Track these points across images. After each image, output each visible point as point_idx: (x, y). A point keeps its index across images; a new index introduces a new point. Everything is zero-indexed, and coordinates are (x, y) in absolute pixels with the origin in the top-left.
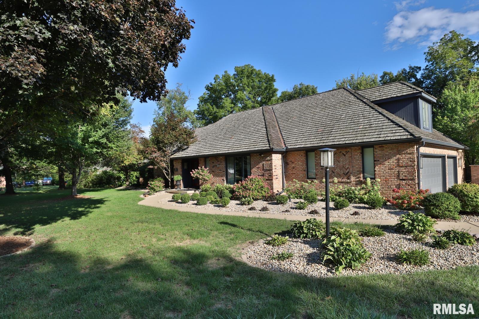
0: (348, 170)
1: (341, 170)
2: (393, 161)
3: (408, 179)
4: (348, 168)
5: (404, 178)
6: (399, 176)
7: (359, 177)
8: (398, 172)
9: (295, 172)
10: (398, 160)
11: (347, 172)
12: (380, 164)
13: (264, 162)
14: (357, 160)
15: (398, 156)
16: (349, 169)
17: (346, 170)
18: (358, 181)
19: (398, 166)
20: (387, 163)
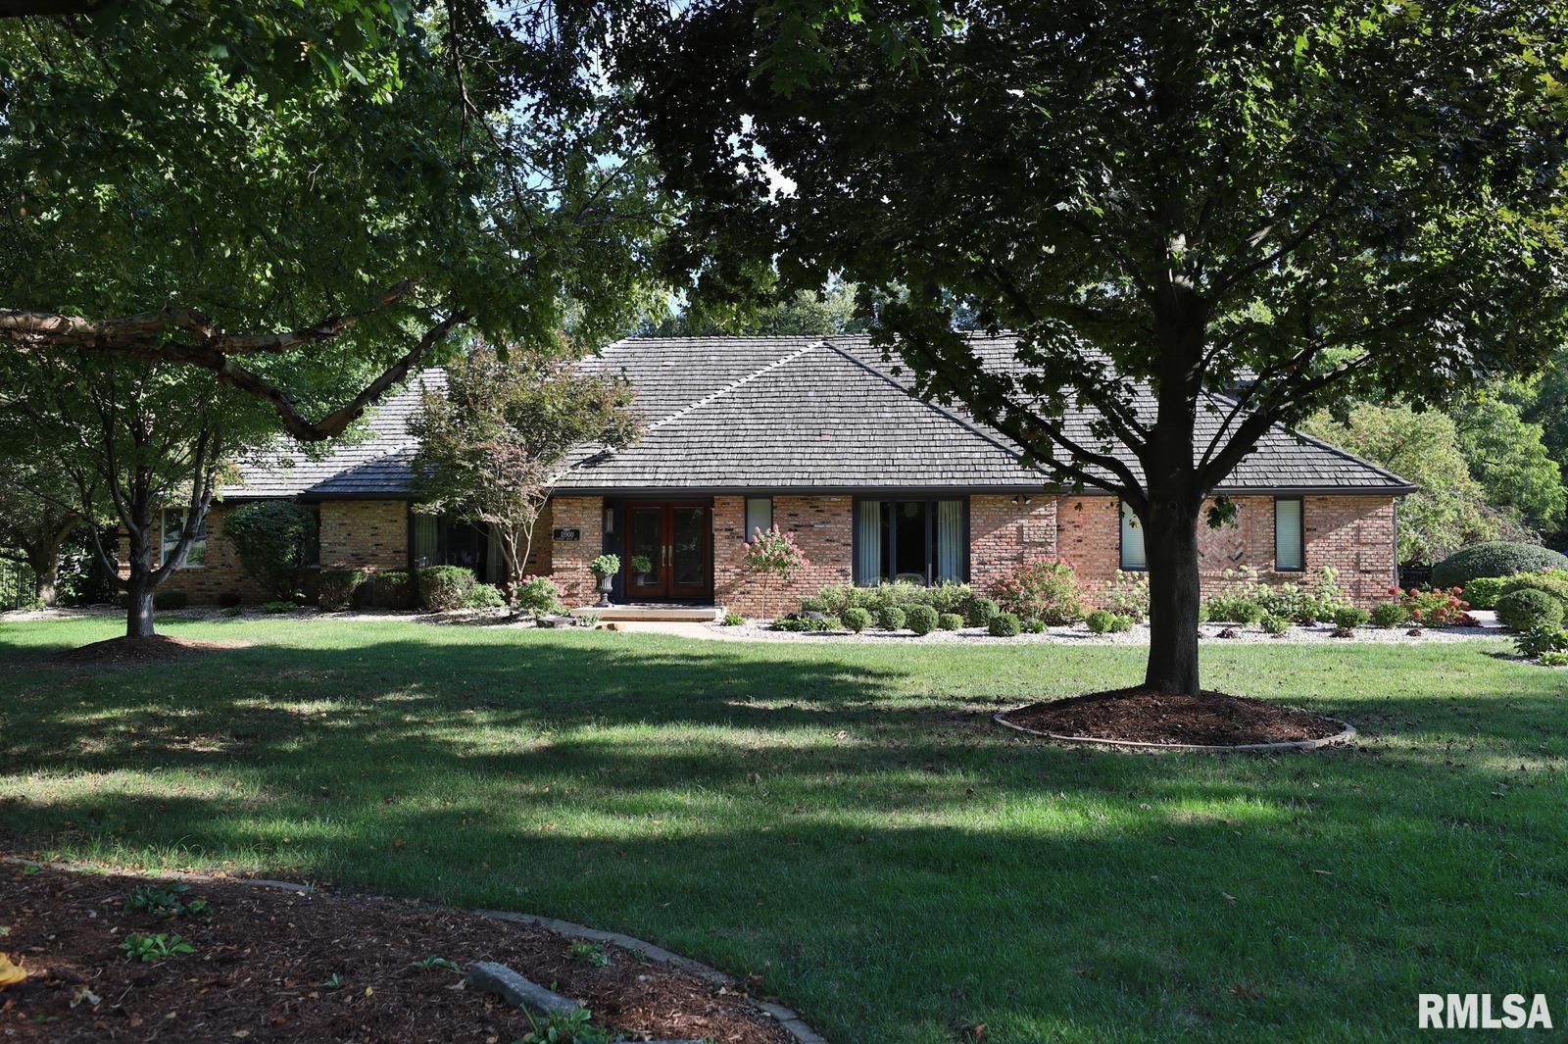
0: (1241, 549)
1: (1222, 549)
2: (1345, 532)
3: (1377, 571)
4: (1241, 543)
5: (1369, 568)
6: (1357, 564)
7: (1267, 567)
8: (1358, 555)
9: (1083, 553)
10: (1359, 529)
11: (1238, 553)
12: (1319, 537)
13: (1024, 522)
14: (1264, 527)
15: (1357, 521)
16: (1246, 548)
17: (1237, 548)
18: (1264, 575)
19: (1358, 542)
20: (1333, 536)
